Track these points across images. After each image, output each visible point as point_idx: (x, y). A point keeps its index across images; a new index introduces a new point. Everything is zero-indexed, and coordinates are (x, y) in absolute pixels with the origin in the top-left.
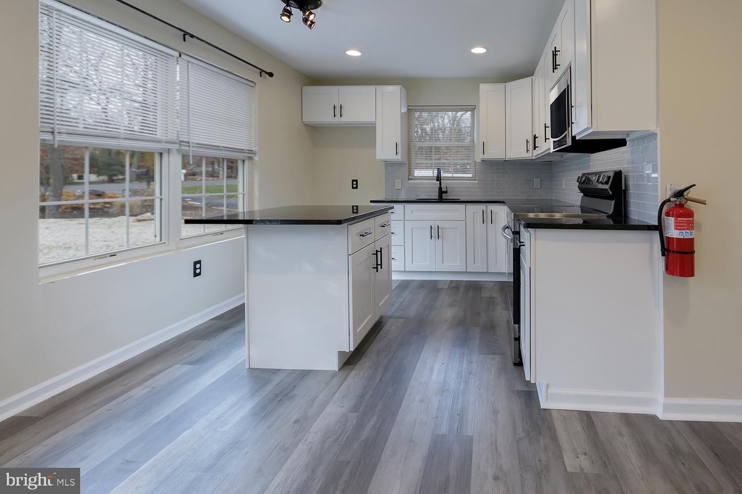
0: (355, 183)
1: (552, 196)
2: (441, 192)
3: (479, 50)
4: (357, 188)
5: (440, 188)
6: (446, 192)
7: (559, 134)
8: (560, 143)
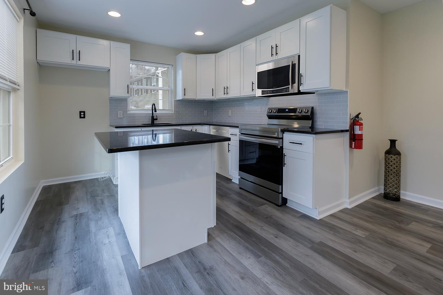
0: (82, 113)
1: (212, 120)
2: (153, 119)
3: (199, 33)
4: (84, 117)
5: (153, 117)
6: (157, 119)
7: (273, 87)
8: (275, 91)
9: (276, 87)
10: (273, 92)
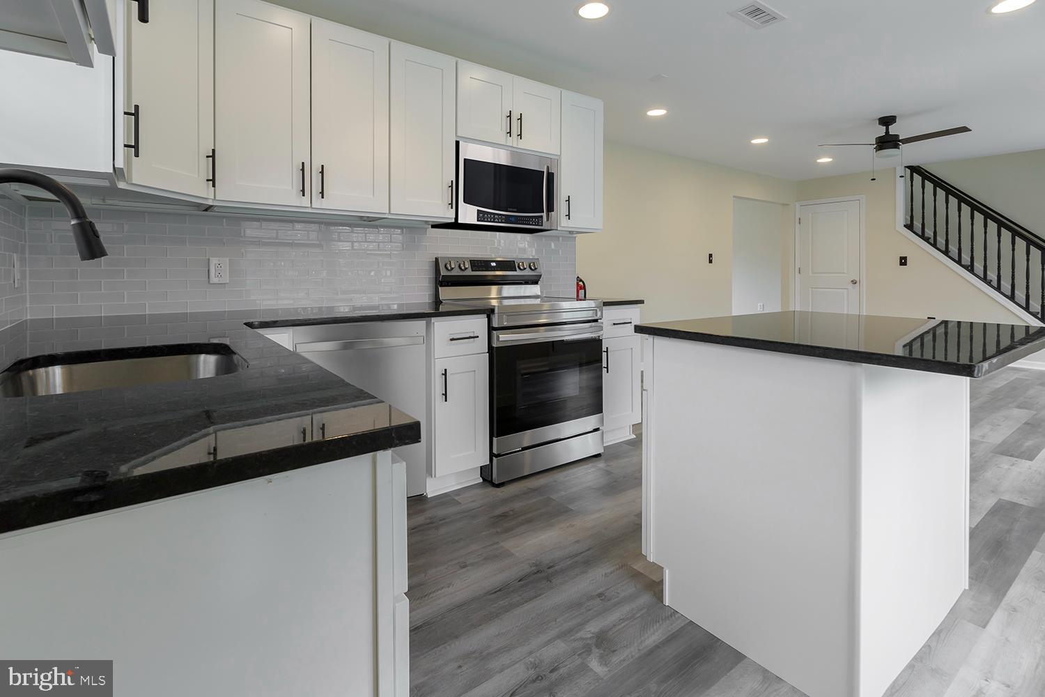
7: (509, 209)
8: (513, 219)
9: (515, 210)
10: (507, 219)
